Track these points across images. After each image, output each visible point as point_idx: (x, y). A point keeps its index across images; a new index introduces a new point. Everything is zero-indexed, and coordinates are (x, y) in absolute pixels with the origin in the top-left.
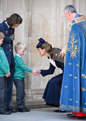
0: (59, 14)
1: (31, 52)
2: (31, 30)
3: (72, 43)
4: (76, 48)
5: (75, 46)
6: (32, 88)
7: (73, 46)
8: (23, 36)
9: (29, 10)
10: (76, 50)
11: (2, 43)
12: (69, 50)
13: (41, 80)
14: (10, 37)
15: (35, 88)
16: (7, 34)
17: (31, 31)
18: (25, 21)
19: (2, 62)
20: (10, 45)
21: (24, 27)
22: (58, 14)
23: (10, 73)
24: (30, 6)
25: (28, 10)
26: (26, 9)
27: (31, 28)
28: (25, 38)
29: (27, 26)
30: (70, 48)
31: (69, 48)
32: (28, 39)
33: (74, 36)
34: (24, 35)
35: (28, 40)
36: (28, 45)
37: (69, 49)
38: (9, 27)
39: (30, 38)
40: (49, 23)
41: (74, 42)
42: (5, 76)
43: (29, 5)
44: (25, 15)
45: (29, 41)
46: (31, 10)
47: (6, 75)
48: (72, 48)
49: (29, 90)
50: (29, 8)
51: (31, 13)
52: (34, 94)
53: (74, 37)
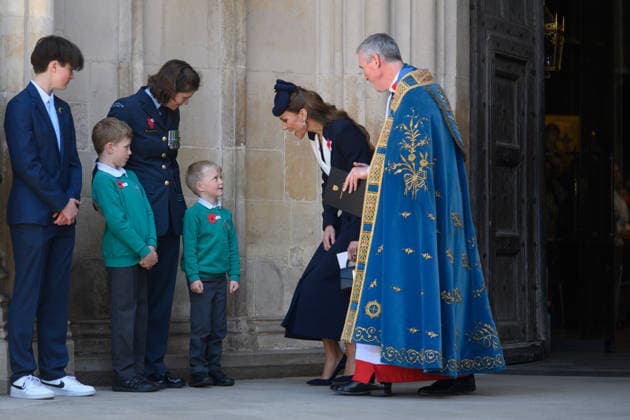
0: (343, 71)
1: (246, 196)
2: (245, 122)
3: (407, 146)
4: (423, 163)
5: (422, 155)
6: (253, 312)
7: (412, 158)
8: (220, 142)
9: (236, 57)
10: (424, 168)
11: (130, 152)
12: (400, 171)
13: (286, 288)
14: (164, 138)
15: (265, 314)
16: (152, 127)
17: (245, 126)
18: (226, 92)
19: (125, 217)
21: (220, 111)
22: (338, 73)
23: (155, 254)
24: (240, 43)
25: (232, 59)
26: (227, 55)
27: (246, 117)
28: (227, 148)
29: (232, 110)
30: (402, 162)
31: (400, 165)
32: (236, 150)
33: (414, 124)
34: (224, 139)
35: (237, 155)
37: (398, 168)
38: (158, 106)
39: (242, 147)
41: (416, 143)
42: (138, 265)
43: (237, 41)
44: (224, 75)
45: (237, 160)
46: (243, 56)
47: (141, 263)
48: (410, 163)
49: (240, 318)
50: (236, 52)
51: (244, 67)
52: (260, 333)
53: (416, 126)
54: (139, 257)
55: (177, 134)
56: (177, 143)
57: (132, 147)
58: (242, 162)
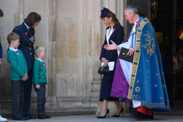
0: (87, 18)
1: (56, 58)
2: (56, 34)
3: (148, 40)
4: (153, 46)
5: (153, 43)
6: (58, 95)
8: (47, 41)
9: (53, 13)
11: (19, 44)
13: (68, 87)
14: (30, 39)
15: (62, 95)
16: (26, 35)
17: (55, 35)
18: (49, 25)
19: (17, 64)
20: (30, 49)
21: (48, 31)
22: (85, 18)
23: (27, 76)
26: (50, 13)
27: (56, 32)
28: (50, 42)
29: (51, 30)
32: (53, 43)
34: (49, 39)
35: (53, 44)
36: (53, 50)
39: (55, 42)
40: (77, 28)
41: (150, 40)
42: (22, 80)
43: (53, 8)
44: (49, 19)
45: (53, 46)
46: (55, 13)
47: (22, 79)
49: (54, 97)
50: (52, 12)
51: (55, 16)
52: (60, 101)
53: (150, 35)
54: (22, 77)
55: (34, 37)
56: (34, 41)
57: (20, 42)
58: (54, 47)
